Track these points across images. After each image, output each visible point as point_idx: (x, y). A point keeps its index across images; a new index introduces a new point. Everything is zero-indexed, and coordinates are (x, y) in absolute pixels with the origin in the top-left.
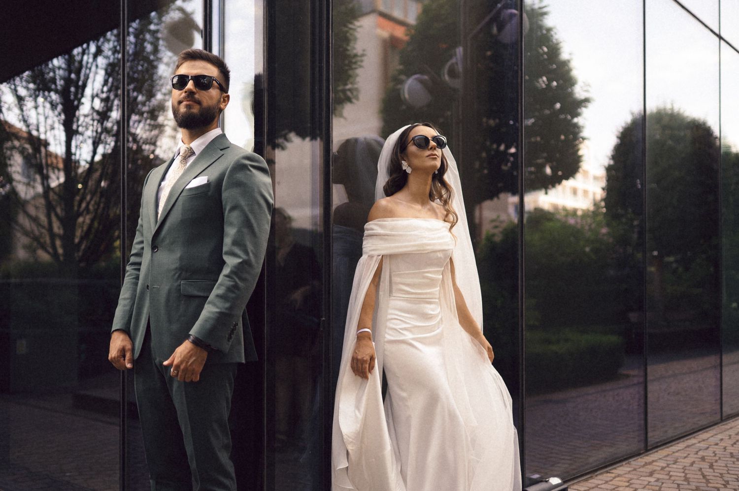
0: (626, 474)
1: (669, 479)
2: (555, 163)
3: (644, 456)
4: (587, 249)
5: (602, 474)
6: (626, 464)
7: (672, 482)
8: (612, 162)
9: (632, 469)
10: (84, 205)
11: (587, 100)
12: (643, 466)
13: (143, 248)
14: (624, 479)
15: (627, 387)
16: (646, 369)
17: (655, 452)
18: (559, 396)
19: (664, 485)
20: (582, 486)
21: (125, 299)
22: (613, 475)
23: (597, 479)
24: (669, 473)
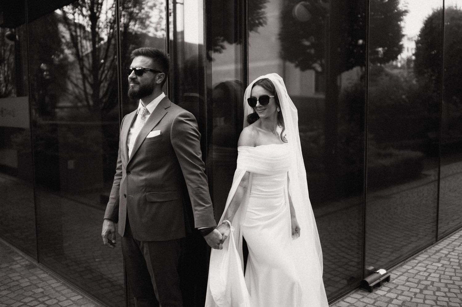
0: (424, 260)
1: (450, 265)
2: (386, 48)
3: (435, 245)
4: (404, 97)
5: (409, 261)
6: (425, 251)
7: (451, 267)
8: (419, 38)
9: (428, 256)
10: (103, 76)
11: (406, 11)
12: (434, 254)
13: (122, 173)
14: (423, 264)
15: (428, 184)
16: (439, 168)
17: (441, 242)
18: (386, 192)
19: (447, 270)
20: (398, 271)
21: (113, 198)
22: (417, 261)
23: (407, 265)
24: (450, 259)
